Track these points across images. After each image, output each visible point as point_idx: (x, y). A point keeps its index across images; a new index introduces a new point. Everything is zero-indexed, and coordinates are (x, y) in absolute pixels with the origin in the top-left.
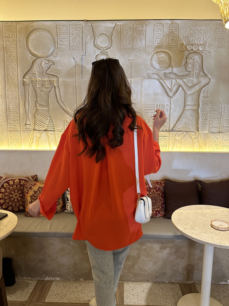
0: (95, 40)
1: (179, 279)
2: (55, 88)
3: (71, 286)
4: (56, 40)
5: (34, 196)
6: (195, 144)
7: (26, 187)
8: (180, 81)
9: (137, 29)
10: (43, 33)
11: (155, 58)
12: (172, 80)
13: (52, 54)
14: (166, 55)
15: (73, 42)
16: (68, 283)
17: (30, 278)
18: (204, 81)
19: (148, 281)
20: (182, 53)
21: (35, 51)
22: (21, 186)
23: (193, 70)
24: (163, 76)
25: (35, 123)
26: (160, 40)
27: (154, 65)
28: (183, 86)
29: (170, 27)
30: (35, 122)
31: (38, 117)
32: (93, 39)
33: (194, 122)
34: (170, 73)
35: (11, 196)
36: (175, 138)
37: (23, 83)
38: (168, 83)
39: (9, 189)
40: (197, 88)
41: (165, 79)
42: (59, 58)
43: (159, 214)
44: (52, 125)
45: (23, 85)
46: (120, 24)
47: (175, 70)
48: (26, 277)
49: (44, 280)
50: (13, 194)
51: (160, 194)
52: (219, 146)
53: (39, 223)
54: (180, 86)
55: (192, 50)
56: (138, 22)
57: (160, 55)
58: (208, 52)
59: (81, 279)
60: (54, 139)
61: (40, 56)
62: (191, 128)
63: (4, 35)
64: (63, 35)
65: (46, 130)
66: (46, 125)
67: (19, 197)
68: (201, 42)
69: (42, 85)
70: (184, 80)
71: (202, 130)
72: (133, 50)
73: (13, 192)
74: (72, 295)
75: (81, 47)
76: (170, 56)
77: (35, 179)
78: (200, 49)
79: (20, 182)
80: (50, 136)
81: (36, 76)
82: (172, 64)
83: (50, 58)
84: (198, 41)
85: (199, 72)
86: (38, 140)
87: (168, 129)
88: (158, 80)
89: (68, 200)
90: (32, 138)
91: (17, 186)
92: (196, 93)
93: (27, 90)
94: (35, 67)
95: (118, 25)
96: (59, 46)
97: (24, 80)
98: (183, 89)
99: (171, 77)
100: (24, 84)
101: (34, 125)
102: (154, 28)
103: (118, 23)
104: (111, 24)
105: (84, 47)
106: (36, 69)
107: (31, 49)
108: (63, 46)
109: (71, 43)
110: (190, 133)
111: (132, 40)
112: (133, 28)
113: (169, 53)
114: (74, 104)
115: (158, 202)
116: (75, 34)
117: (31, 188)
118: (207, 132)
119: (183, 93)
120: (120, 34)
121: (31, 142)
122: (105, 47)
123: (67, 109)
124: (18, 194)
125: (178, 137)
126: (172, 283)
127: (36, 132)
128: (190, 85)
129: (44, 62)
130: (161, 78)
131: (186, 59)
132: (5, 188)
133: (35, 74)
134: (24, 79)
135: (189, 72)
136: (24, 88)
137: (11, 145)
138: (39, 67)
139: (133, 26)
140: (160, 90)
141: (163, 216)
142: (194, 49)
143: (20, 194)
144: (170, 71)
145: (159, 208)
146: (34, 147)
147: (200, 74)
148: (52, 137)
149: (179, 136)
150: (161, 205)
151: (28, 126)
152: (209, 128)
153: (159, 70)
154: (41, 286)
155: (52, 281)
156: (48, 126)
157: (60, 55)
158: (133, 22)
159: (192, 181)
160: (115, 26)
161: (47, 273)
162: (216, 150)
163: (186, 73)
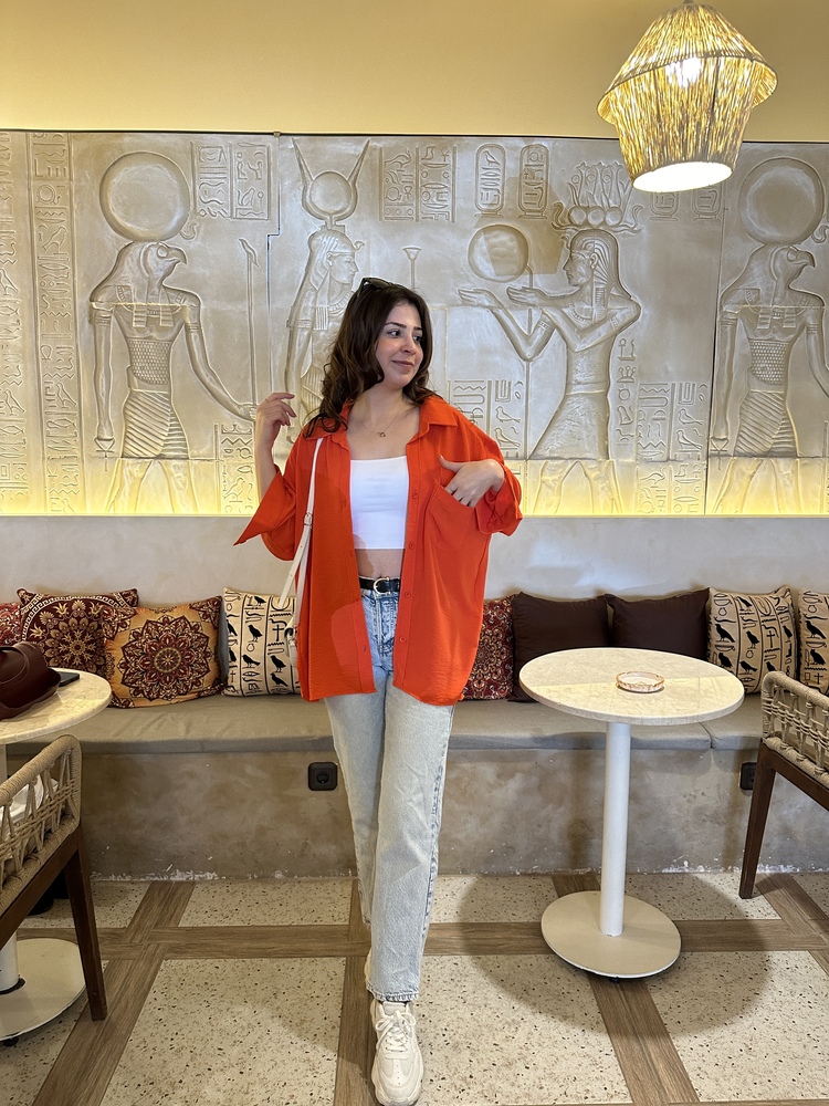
0: (305, 190)
1: (552, 862)
2: (187, 329)
3: (248, 891)
4: (191, 189)
5: (134, 646)
6: (599, 494)
7: (109, 622)
8: (554, 314)
9: (430, 162)
10: (149, 167)
11: (482, 245)
12: (530, 311)
13: (177, 230)
14: (512, 236)
15: (242, 195)
16: (241, 884)
17: (127, 879)
18: (621, 313)
19: (465, 872)
20: (559, 234)
21: (127, 221)
22: (90, 621)
23: (590, 282)
24: (502, 299)
25: (126, 436)
26: (496, 193)
27: (480, 267)
28: (561, 326)
29: (521, 159)
30: (127, 432)
31: (137, 418)
32: (302, 188)
33: (595, 432)
34: (524, 289)
35: (63, 648)
36: (544, 478)
37: (90, 315)
38: (519, 319)
39: (56, 627)
40: (603, 332)
41: (510, 308)
43: (496, 689)
44: (178, 440)
45: (90, 322)
46: (379, 145)
47: (538, 282)
48: (116, 876)
49: (171, 882)
50: (67, 644)
51: (498, 635)
52: (666, 500)
53: (152, 719)
54: (554, 327)
55: (587, 223)
56: (432, 142)
57: (495, 236)
58: (632, 230)
59: (278, 875)
60: (184, 484)
61: (141, 235)
62: (587, 448)
63: (32, 173)
64: (212, 176)
65: (160, 457)
66: (159, 442)
67: (88, 651)
68: (611, 202)
69: (149, 321)
70: (566, 311)
71: (618, 455)
72: (417, 221)
73: (67, 638)
74: (254, 910)
75: (265, 211)
76: (523, 236)
77: (133, 602)
78: (611, 221)
79: (88, 610)
80: (172, 475)
81: (129, 296)
82: (532, 262)
84: (604, 198)
85: (608, 289)
86: (136, 487)
87: (521, 453)
88: (491, 309)
89: (234, 659)
90: (118, 481)
91: (79, 619)
92: (601, 346)
93: (103, 335)
94: (126, 267)
95: (374, 149)
96: (199, 208)
97: (94, 306)
98: (564, 338)
99: (530, 300)
100: (93, 317)
101: (125, 442)
102: (477, 159)
103: (374, 143)
104: (354, 147)
105: (274, 210)
106: (129, 274)
107: (115, 215)
108: (212, 206)
109: (235, 199)
110: (583, 462)
111: (413, 192)
112: (417, 158)
113: (522, 231)
114: (246, 378)
115: (492, 657)
116: (249, 173)
117: (122, 624)
118: (631, 460)
120: (380, 173)
121: (115, 493)
122: (337, 212)
123: (224, 394)
124: (82, 644)
125: (552, 475)
126: (534, 875)
127: (130, 461)
128: (582, 324)
129: (155, 253)
130: (500, 305)
131: (571, 248)
132: (43, 627)
133: (128, 288)
134: (94, 304)
135: (578, 288)
136: (92, 330)
137: (54, 501)
138: (140, 267)
139: (417, 153)
140: (496, 338)
141: (507, 697)
142: (591, 222)
143: (88, 643)
144: (525, 283)
145: (496, 673)
146: (124, 509)
147: (609, 294)
148: (179, 477)
149: (553, 472)
150: (503, 665)
151: (107, 445)
152: (637, 448)
153: (493, 280)
154: (162, 894)
155: (194, 883)
156: (167, 440)
157: (201, 233)
158: (417, 143)
159: (590, 601)
160: (364, 153)
161: (179, 862)
162: (657, 513)
163: (569, 290)
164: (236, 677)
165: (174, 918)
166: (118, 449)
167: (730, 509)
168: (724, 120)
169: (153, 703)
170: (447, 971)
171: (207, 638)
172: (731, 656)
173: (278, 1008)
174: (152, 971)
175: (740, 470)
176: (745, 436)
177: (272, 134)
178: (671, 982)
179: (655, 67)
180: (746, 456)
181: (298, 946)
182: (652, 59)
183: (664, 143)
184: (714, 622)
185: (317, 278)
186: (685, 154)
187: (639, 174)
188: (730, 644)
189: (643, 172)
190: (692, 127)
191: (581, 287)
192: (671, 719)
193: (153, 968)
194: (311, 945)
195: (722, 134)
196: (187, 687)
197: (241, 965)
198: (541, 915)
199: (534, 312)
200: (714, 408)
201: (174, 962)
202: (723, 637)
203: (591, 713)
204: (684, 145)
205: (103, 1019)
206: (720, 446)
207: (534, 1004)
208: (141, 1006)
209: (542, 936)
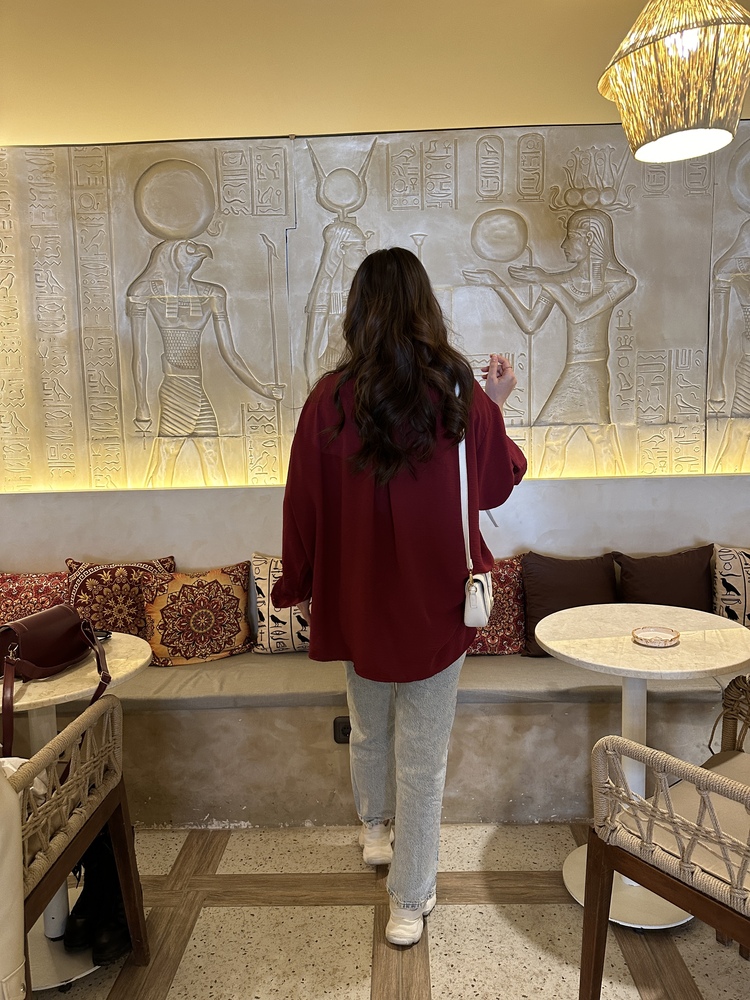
0: (319, 186)
1: (569, 811)
2: (215, 319)
3: (280, 839)
4: (215, 191)
5: (172, 609)
6: (602, 457)
7: (149, 587)
8: (554, 289)
9: (433, 154)
10: (177, 172)
11: (483, 229)
12: (531, 288)
13: (204, 228)
14: (512, 219)
15: (261, 193)
16: (273, 833)
17: (169, 827)
18: (617, 286)
19: (485, 821)
20: (557, 215)
21: (159, 221)
22: (132, 587)
23: (587, 258)
25: (162, 417)
26: (496, 180)
27: (482, 249)
28: (560, 301)
29: (519, 147)
30: (162, 413)
31: (172, 400)
32: (316, 185)
33: (597, 398)
34: (524, 268)
35: (107, 612)
36: (548, 443)
37: (127, 309)
38: (520, 295)
39: (101, 593)
40: (600, 304)
41: (511, 286)
42: (224, 238)
43: (509, 645)
44: (208, 419)
45: (127, 314)
46: (386, 142)
47: (538, 261)
48: (158, 825)
49: (208, 831)
50: (111, 608)
51: (509, 593)
52: (667, 460)
53: (189, 677)
54: (553, 301)
55: (582, 203)
56: (434, 137)
57: (496, 220)
58: (625, 208)
59: (308, 824)
60: (215, 459)
61: (172, 234)
62: (589, 413)
63: (74, 183)
64: (234, 177)
65: (193, 435)
66: (192, 421)
68: (604, 183)
69: (180, 312)
70: (564, 286)
71: (619, 419)
72: (423, 209)
73: (111, 603)
74: (286, 857)
75: (283, 207)
76: (524, 222)
77: (170, 568)
78: (604, 201)
79: (129, 576)
80: (204, 451)
81: (162, 290)
82: (531, 243)
83: (200, 240)
84: (598, 179)
85: (604, 264)
86: (172, 462)
87: (525, 420)
88: (493, 287)
89: (262, 619)
90: (155, 458)
91: (121, 585)
92: (599, 318)
93: (139, 325)
94: (159, 264)
95: (381, 146)
96: (223, 208)
97: (131, 300)
98: (563, 311)
99: (529, 277)
100: (129, 309)
101: (161, 422)
102: (477, 150)
103: (382, 140)
104: (363, 145)
105: (291, 205)
106: (161, 268)
107: (148, 218)
108: (235, 205)
109: (256, 198)
110: (586, 427)
111: (418, 184)
112: (421, 151)
113: (521, 214)
114: (269, 360)
115: (504, 613)
116: (266, 172)
117: (161, 588)
118: (632, 424)
119: (562, 321)
120: (387, 167)
121: (153, 469)
122: (348, 205)
124: (125, 608)
125: (555, 440)
126: (552, 824)
127: (166, 439)
128: (581, 297)
129: (184, 250)
130: (502, 284)
131: (567, 228)
132: (89, 593)
133: (161, 282)
134: (130, 298)
135: (575, 265)
136: (129, 322)
137: (98, 478)
138: (171, 263)
139: (421, 147)
140: (499, 315)
142: (586, 202)
143: (130, 607)
144: (525, 262)
145: (509, 629)
146: (161, 483)
147: (605, 269)
148: (210, 453)
149: (557, 437)
150: (515, 621)
151: (145, 426)
152: (638, 412)
153: (495, 261)
154: (200, 843)
155: (229, 832)
156: (197, 424)
157: (226, 230)
158: (421, 137)
159: (597, 558)
160: (372, 149)
161: (215, 811)
162: (659, 473)
163: (567, 267)
164: (265, 636)
165: (211, 867)
166: (155, 429)
167: (729, 468)
168: (725, 87)
169: (190, 661)
170: (472, 920)
171: (238, 600)
172: (737, 608)
173: (311, 956)
174: (191, 919)
175: (738, 430)
176: (741, 398)
177: (287, 137)
178: (695, 933)
179: (655, 39)
180: (743, 417)
181: (329, 894)
182: (653, 32)
183: (667, 112)
184: (719, 576)
185: (331, 266)
186: (687, 121)
187: (640, 146)
188: (736, 597)
189: (644, 143)
190: (693, 96)
191: (579, 263)
192: (691, 673)
193: (193, 914)
194: (341, 893)
195: (724, 100)
196: (220, 646)
197: (276, 913)
198: (561, 864)
199: (534, 288)
200: (711, 373)
201: (212, 909)
202: (728, 590)
203: (610, 669)
204: (686, 113)
205: (147, 965)
206: (718, 408)
207: (560, 955)
208: (182, 953)
209: (564, 884)
